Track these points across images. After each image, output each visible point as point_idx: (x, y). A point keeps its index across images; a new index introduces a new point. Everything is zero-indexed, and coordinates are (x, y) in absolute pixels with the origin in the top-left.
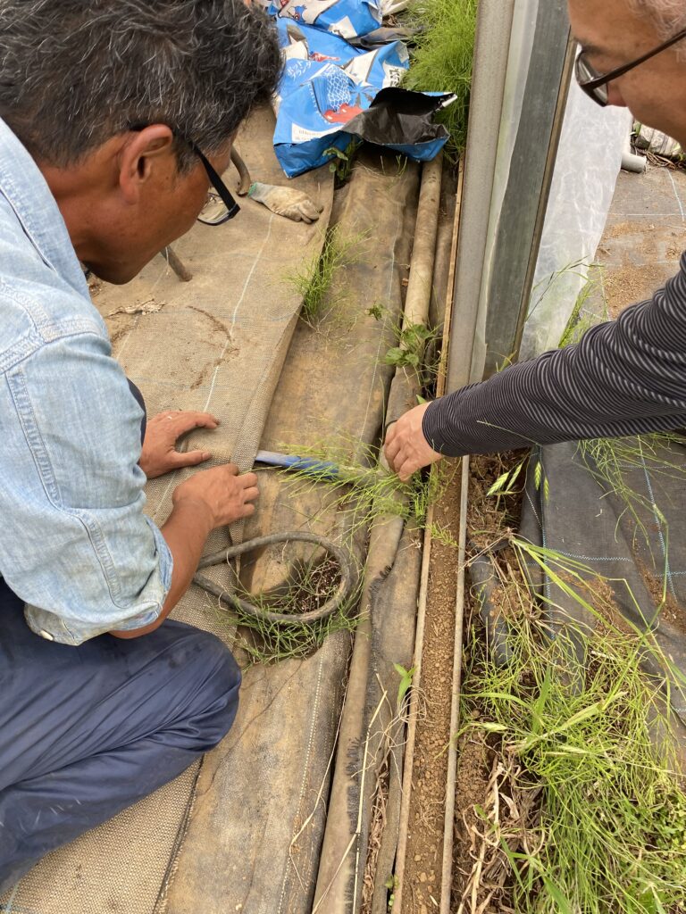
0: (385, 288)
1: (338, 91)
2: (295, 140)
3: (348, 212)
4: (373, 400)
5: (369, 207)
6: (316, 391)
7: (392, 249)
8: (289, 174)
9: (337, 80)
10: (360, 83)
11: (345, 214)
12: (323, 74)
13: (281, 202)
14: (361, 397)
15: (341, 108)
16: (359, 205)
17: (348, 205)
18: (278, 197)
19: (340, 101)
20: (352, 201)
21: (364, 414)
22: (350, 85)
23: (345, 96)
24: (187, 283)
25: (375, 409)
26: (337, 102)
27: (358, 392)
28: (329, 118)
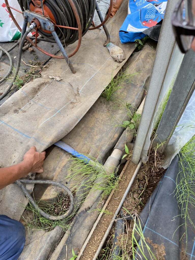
0: (137, 94)
1: (150, 14)
2: (127, 30)
3: (136, 62)
4: (113, 137)
5: (143, 62)
6: (97, 127)
7: (145, 80)
8: (122, 42)
9: (151, 10)
10: (161, 12)
11: (134, 62)
12: (147, 7)
13: (115, 52)
14: (110, 135)
15: (150, 21)
16: (141, 60)
17: (137, 59)
18: (114, 50)
19: (150, 18)
20: (139, 58)
21: (108, 142)
22: (156, 12)
23: (153, 16)
24: (73, 74)
25: (113, 141)
26: (148, 18)
27: (110, 132)
28: (144, 24)
